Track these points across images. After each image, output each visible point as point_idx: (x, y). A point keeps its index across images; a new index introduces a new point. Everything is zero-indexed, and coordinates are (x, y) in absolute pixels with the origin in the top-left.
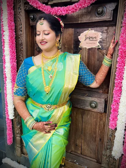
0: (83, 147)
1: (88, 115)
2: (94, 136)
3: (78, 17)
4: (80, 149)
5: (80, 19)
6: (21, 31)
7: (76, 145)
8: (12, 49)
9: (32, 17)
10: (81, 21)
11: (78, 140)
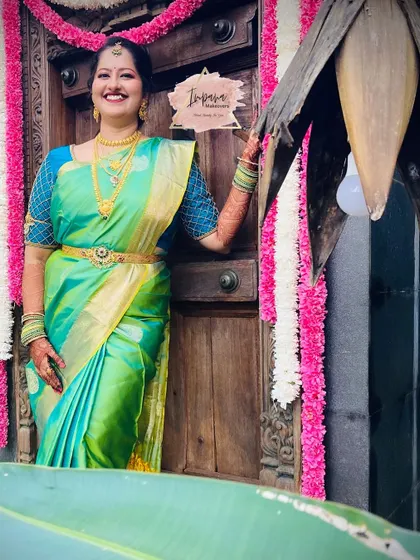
0: (218, 445)
1: (225, 330)
2: (248, 395)
3: (175, 54)
4: (211, 451)
5: (179, 59)
6: (40, 113)
7: (200, 441)
8: (14, 155)
9: (67, 74)
10: (182, 61)
11: (203, 424)
